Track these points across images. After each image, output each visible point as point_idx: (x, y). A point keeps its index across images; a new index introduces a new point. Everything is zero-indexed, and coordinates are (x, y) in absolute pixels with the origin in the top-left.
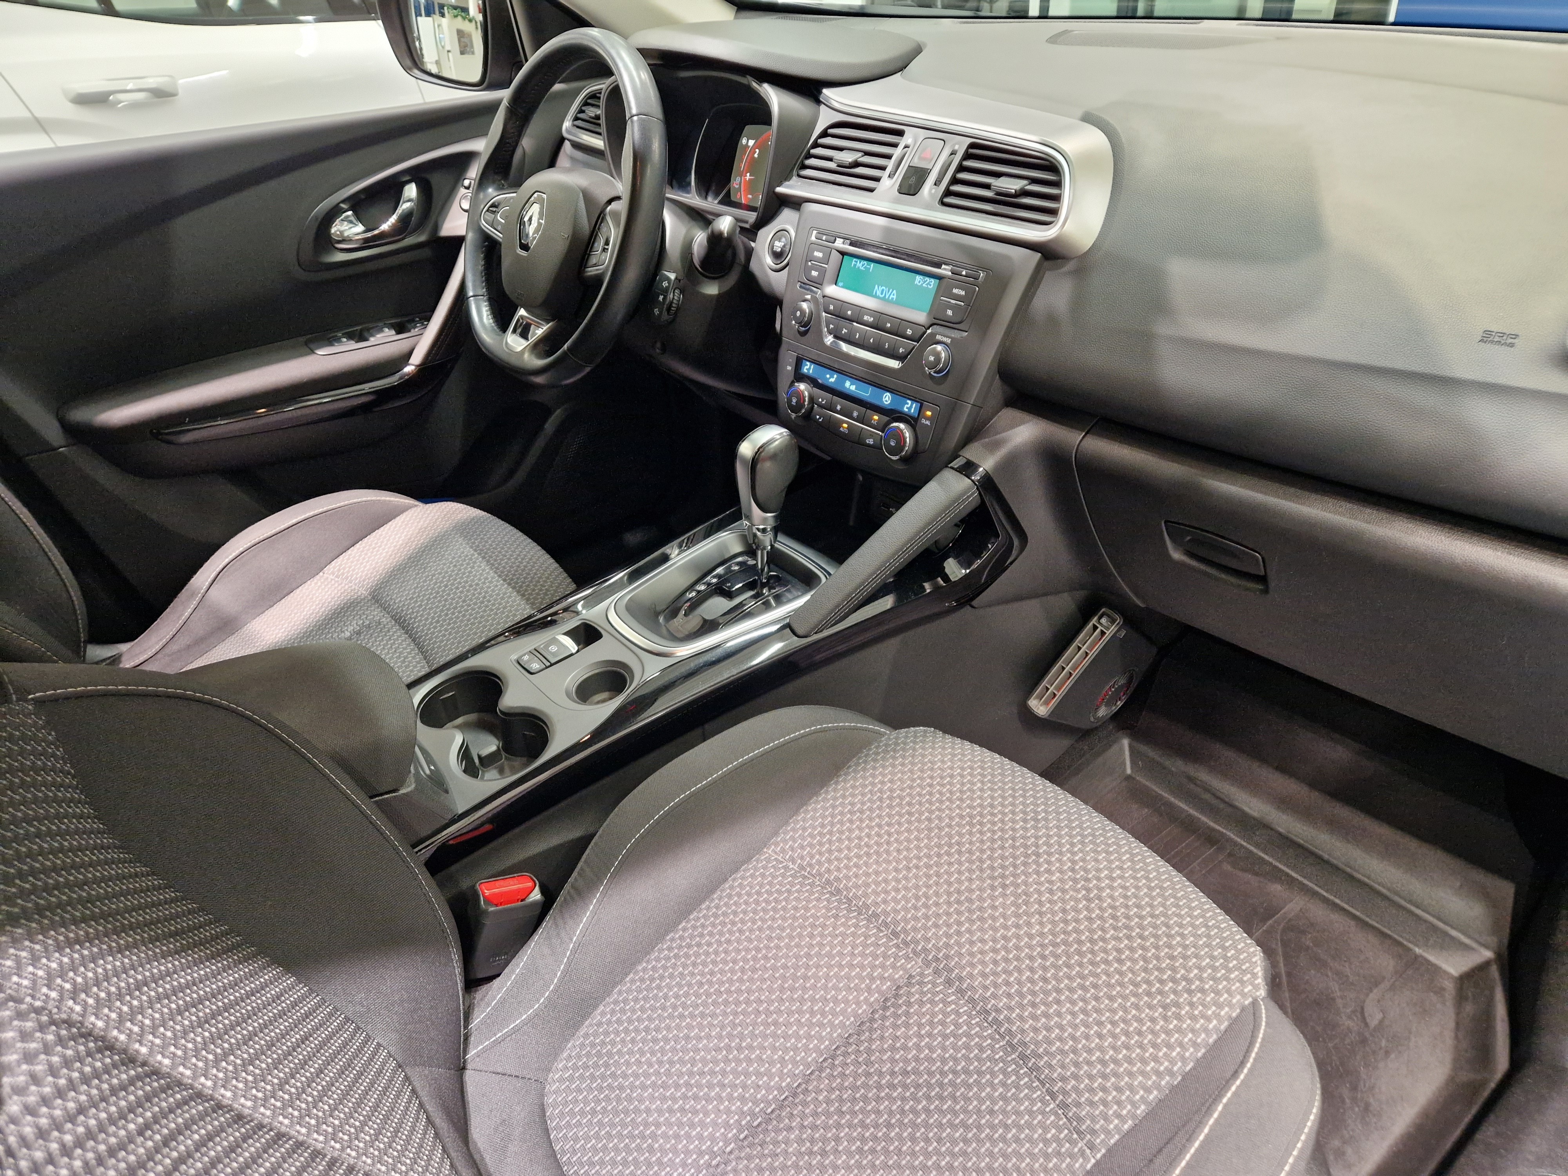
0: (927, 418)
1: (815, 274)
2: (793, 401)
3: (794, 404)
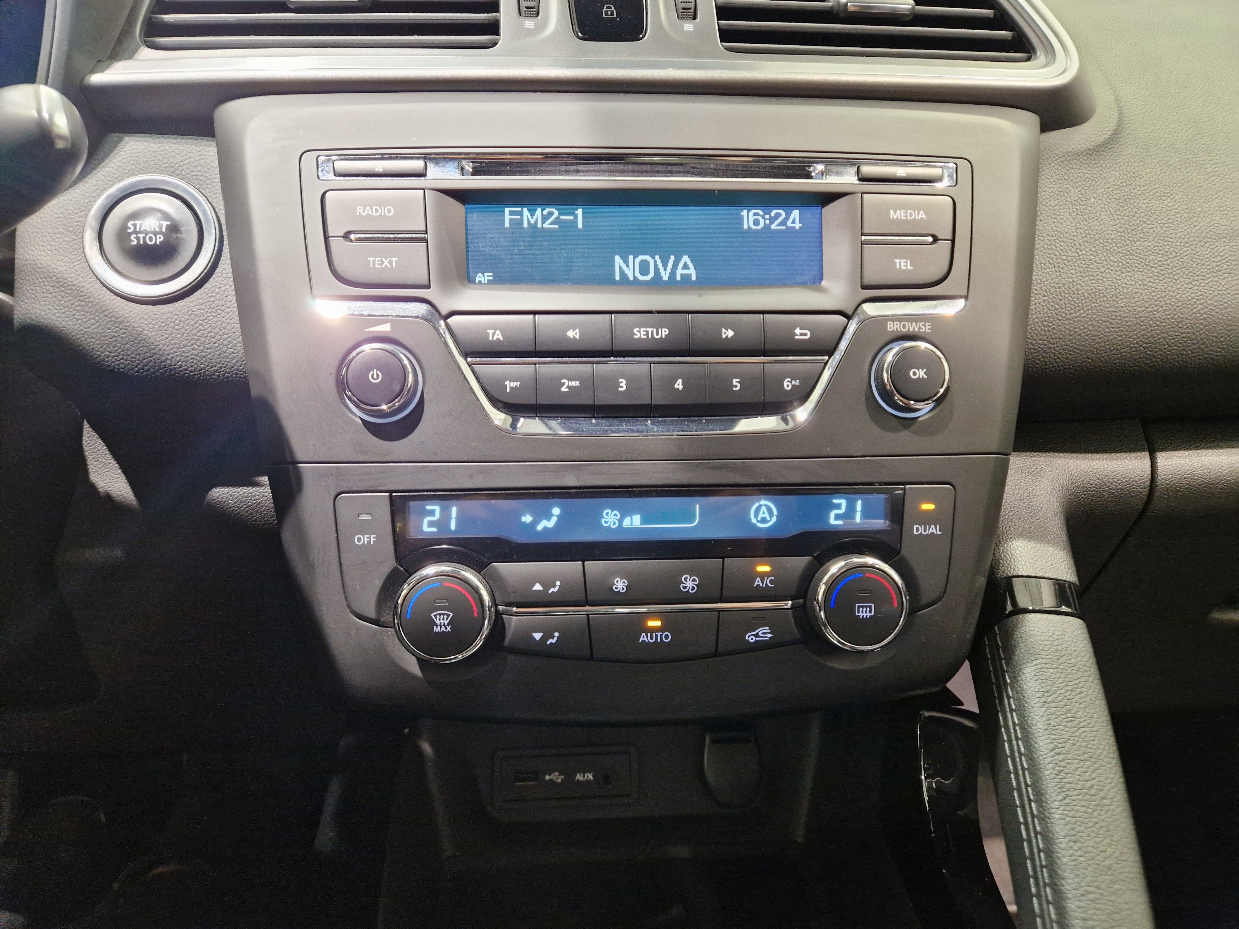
0: (927, 519)
1: (391, 263)
2: (438, 622)
3: (443, 629)
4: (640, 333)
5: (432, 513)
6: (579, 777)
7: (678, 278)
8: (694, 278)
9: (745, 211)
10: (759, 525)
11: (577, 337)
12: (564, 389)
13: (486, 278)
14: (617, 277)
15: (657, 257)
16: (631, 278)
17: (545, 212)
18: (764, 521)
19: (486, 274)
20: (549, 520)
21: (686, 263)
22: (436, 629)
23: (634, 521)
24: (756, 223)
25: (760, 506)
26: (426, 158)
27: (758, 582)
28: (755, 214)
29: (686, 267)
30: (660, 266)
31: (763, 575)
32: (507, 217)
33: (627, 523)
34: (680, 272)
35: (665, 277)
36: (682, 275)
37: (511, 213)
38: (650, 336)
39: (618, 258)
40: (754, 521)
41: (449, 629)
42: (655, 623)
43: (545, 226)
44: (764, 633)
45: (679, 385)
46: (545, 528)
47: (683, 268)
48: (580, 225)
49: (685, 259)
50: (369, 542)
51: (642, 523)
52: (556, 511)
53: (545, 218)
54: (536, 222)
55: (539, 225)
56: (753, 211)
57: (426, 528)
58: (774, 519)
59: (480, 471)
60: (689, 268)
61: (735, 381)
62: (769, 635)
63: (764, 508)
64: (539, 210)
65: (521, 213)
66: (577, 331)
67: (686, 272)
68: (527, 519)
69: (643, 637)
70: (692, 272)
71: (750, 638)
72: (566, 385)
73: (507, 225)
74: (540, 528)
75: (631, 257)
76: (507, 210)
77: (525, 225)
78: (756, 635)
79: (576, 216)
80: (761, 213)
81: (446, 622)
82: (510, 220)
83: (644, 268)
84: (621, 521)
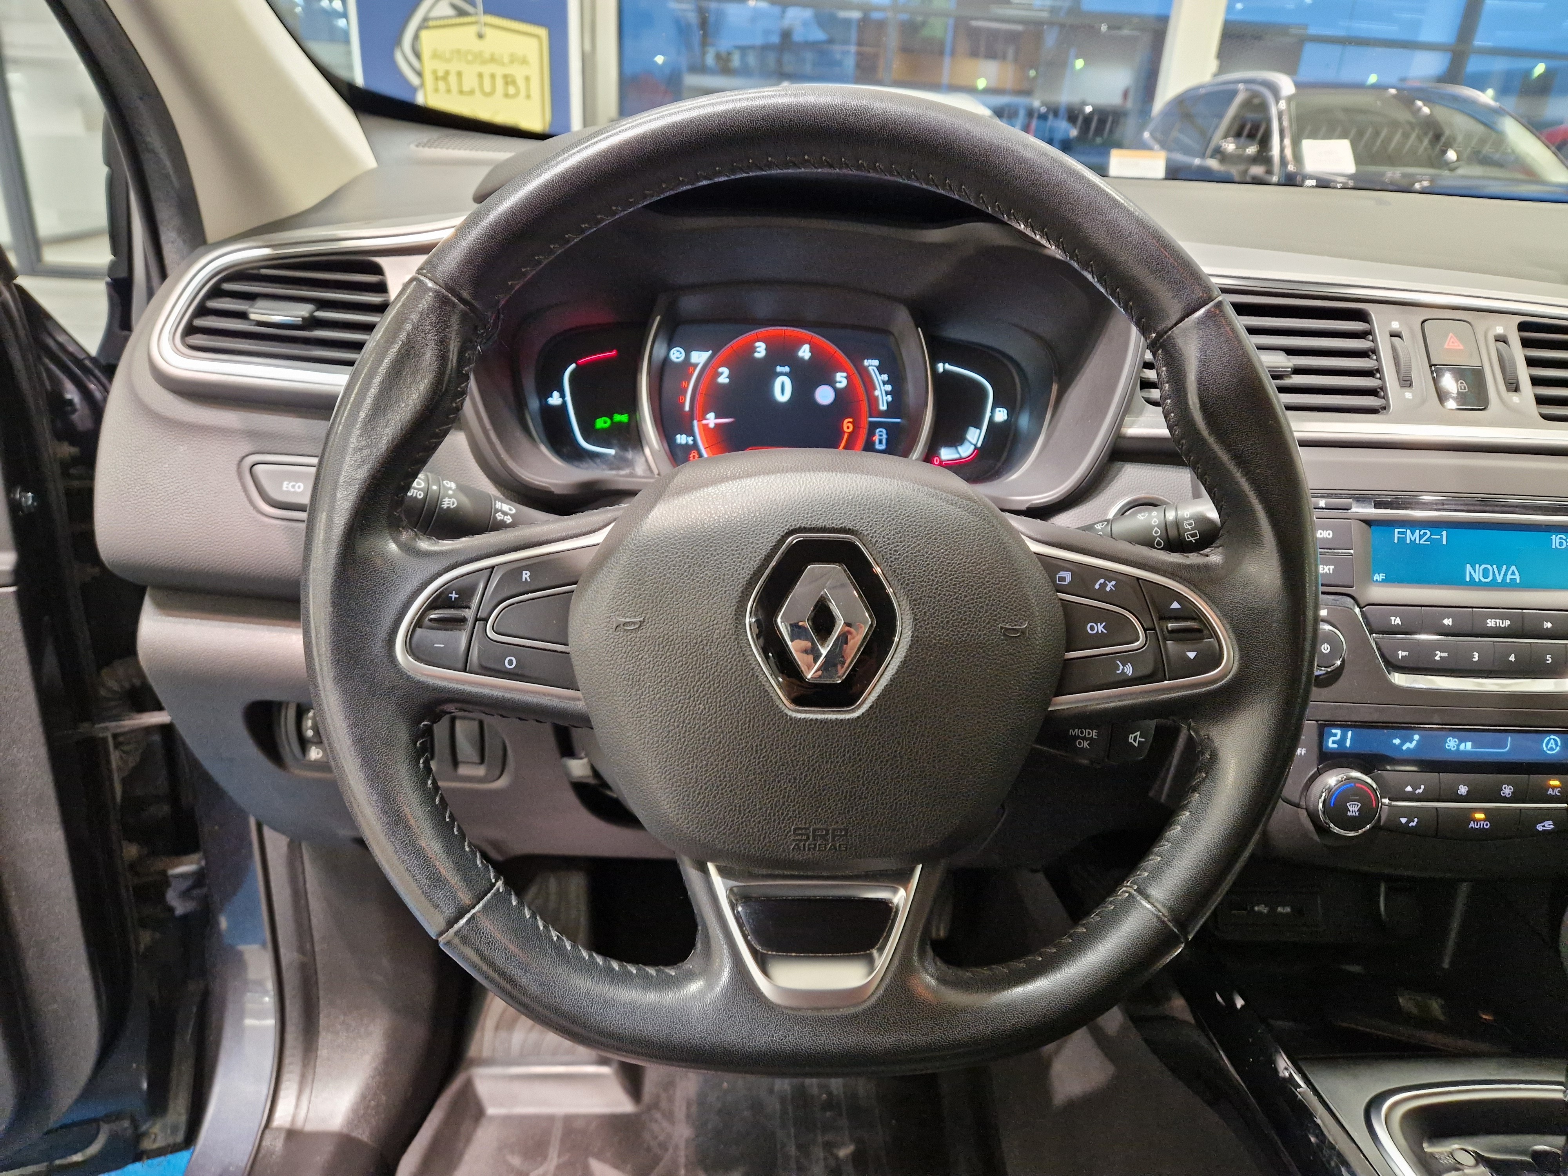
1: (1329, 569)
2: (1351, 809)
3: (1354, 814)
4: (1491, 623)
5: (1335, 735)
6: (1280, 909)
7: (1508, 581)
8: (1518, 581)
9: (1554, 536)
10: (1548, 752)
11: (1450, 624)
12: (1437, 658)
13: (1381, 577)
14: (1468, 579)
15: (1495, 566)
16: (1477, 580)
17: (1422, 533)
18: (1552, 749)
19: (1381, 575)
20: (1411, 742)
21: (1513, 571)
22: (1349, 814)
23: (1468, 746)
24: (1561, 544)
25: (1550, 739)
26: (1351, 497)
27: (1550, 792)
28: (1561, 538)
29: (1513, 573)
30: (1496, 572)
31: (1554, 787)
32: (1396, 535)
33: (1462, 747)
34: (1509, 577)
35: (1499, 580)
36: (1510, 579)
37: (1399, 533)
38: (1498, 625)
39: (1468, 566)
40: (1545, 749)
41: (1357, 814)
42: (1480, 816)
43: (1422, 542)
44: (1549, 825)
45: (1512, 658)
46: (1408, 748)
47: (1512, 575)
48: (1445, 543)
49: (1513, 567)
50: (1301, 754)
51: (1472, 748)
52: (1416, 737)
53: (1421, 537)
54: (1415, 539)
55: (1417, 542)
56: (1559, 536)
57: (1330, 745)
58: (1558, 748)
59: (1376, 710)
60: (1515, 575)
61: (1548, 657)
62: (1552, 826)
63: (1552, 741)
64: (1418, 531)
65: (1405, 533)
66: (1450, 620)
67: (1513, 577)
68: (1397, 741)
69: (1472, 825)
70: (1517, 577)
71: (1540, 828)
72: (1438, 656)
73: (1396, 541)
74: (1404, 748)
75: (1477, 566)
76: (1396, 530)
77: (1408, 541)
78: (1543, 826)
79: (1442, 536)
80: (1565, 538)
81: (1356, 810)
82: (1398, 537)
83: (1485, 573)
84: (1458, 746)
